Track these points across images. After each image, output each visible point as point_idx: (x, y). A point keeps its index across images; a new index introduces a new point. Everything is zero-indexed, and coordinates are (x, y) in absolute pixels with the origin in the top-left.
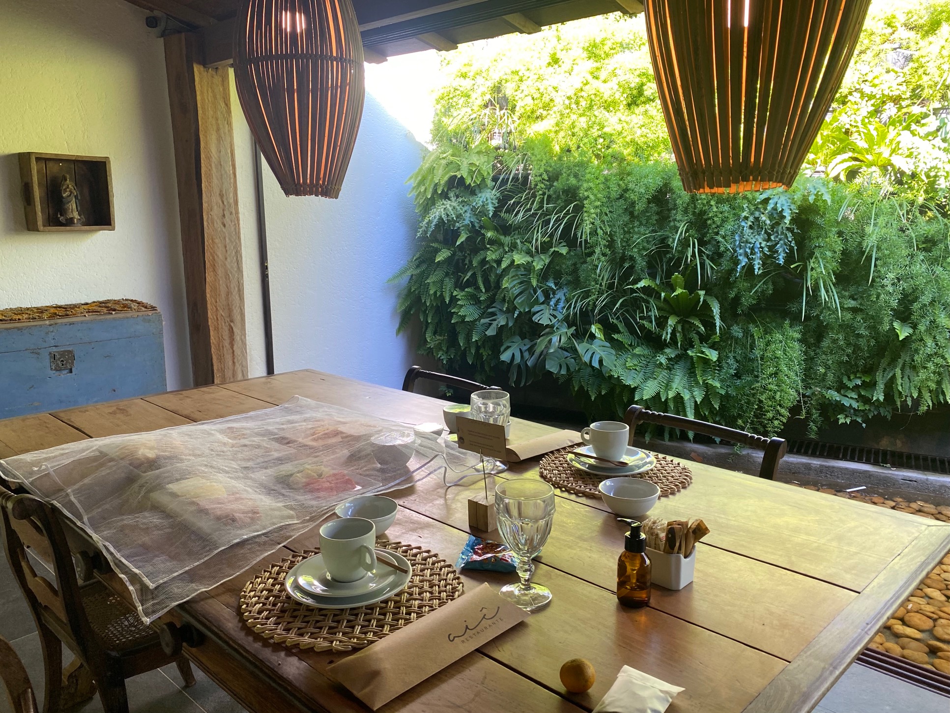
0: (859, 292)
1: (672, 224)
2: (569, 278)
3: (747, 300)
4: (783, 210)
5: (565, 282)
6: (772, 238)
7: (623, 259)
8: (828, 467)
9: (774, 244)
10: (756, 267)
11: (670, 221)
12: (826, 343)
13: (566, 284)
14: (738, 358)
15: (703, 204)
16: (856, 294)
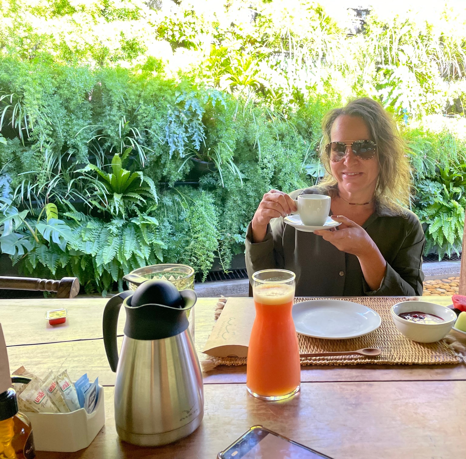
0: (246, 168)
1: (108, 118)
2: (11, 166)
3: (175, 177)
4: (196, 110)
5: (6, 170)
6: (189, 130)
7: (65, 147)
8: (237, 286)
9: (190, 135)
10: (181, 152)
11: (105, 116)
12: (230, 203)
13: (7, 172)
14: (171, 221)
15: (133, 103)
16: (244, 169)
